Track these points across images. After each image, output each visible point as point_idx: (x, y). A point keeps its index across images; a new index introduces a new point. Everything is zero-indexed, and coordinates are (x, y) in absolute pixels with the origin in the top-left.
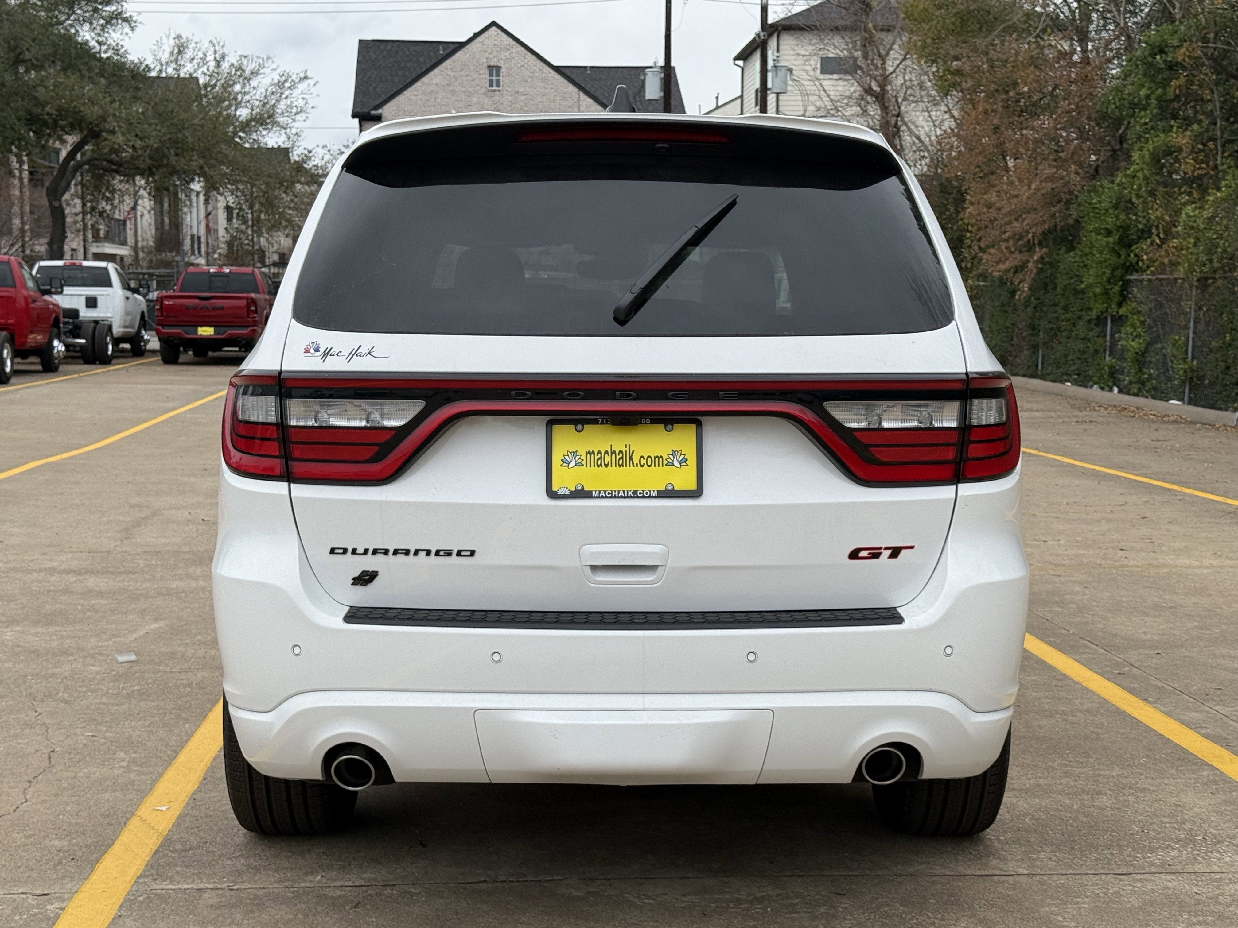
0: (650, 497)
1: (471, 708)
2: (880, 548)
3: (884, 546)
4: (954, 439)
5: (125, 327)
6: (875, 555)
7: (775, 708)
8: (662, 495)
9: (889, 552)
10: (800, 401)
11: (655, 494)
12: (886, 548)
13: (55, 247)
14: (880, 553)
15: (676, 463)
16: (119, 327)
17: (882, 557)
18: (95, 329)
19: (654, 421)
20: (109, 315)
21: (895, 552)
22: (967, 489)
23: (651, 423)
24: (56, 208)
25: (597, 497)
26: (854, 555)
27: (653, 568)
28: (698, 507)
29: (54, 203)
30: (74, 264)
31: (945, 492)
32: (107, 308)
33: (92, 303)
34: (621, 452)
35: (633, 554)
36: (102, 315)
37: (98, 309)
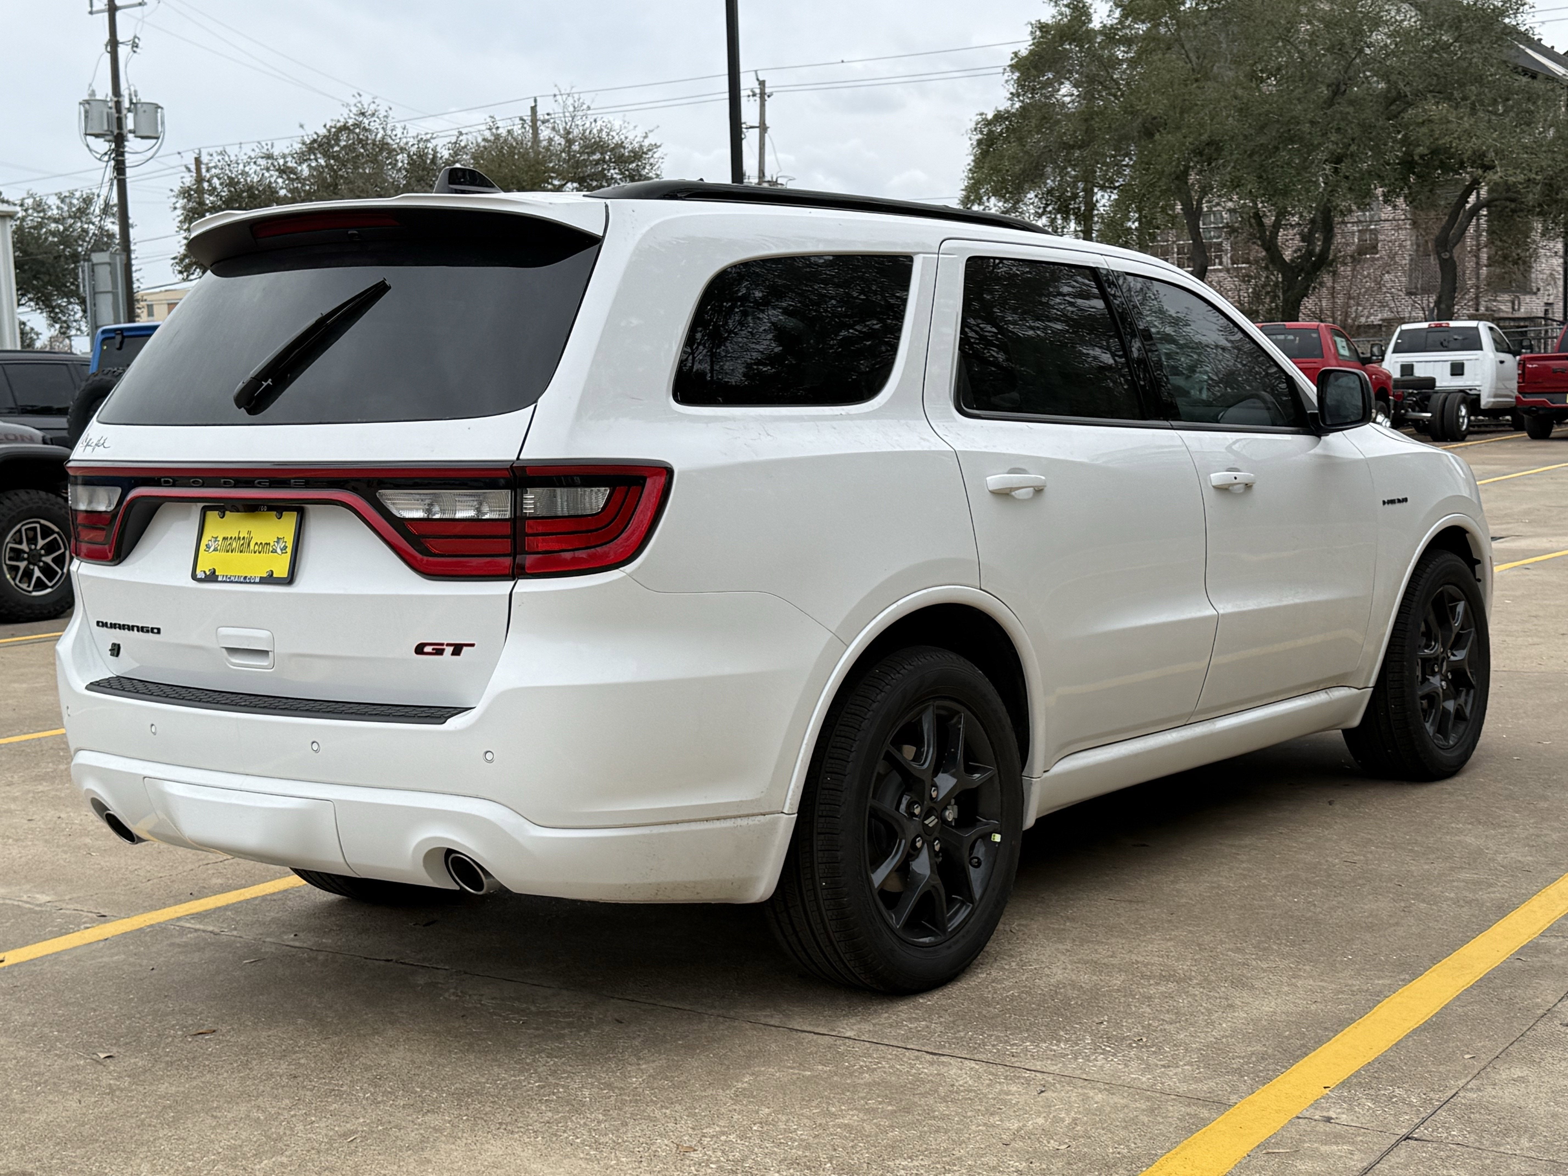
0: (254, 583)
1: (140, 775)
2: (442, 644)
3: (446, 642)
4: (508, 531)
5: (1496, 396)
6: (439, 652)
7: (335, 800)
8: (263, 581)
9: (451, 649)
10: (355, 490)
11: (257, 580)
12: (448, 645)
13: (1443, 306)
14: (443, 650)
15: (279, 551)
16: (1489, 397)
17: (445, 653)
18: (1446, 399)
19: (270, 509)
20: (1477, 383)
21: (457, 649)
22: (525, 586)
23: (268, 510)
24: (1446, 260)
25: (221, 582)
26: (420, 650)
27: (264, 653)
28: (289, 594)
29: (1443, 255)
30: (1441, 326)
31: (502, 588)
32: (1476, 375)
33: (1457, 369)
34: (244, 538)
35: (248, 638)
36: (1469, 383)
37: (1464, 377)
